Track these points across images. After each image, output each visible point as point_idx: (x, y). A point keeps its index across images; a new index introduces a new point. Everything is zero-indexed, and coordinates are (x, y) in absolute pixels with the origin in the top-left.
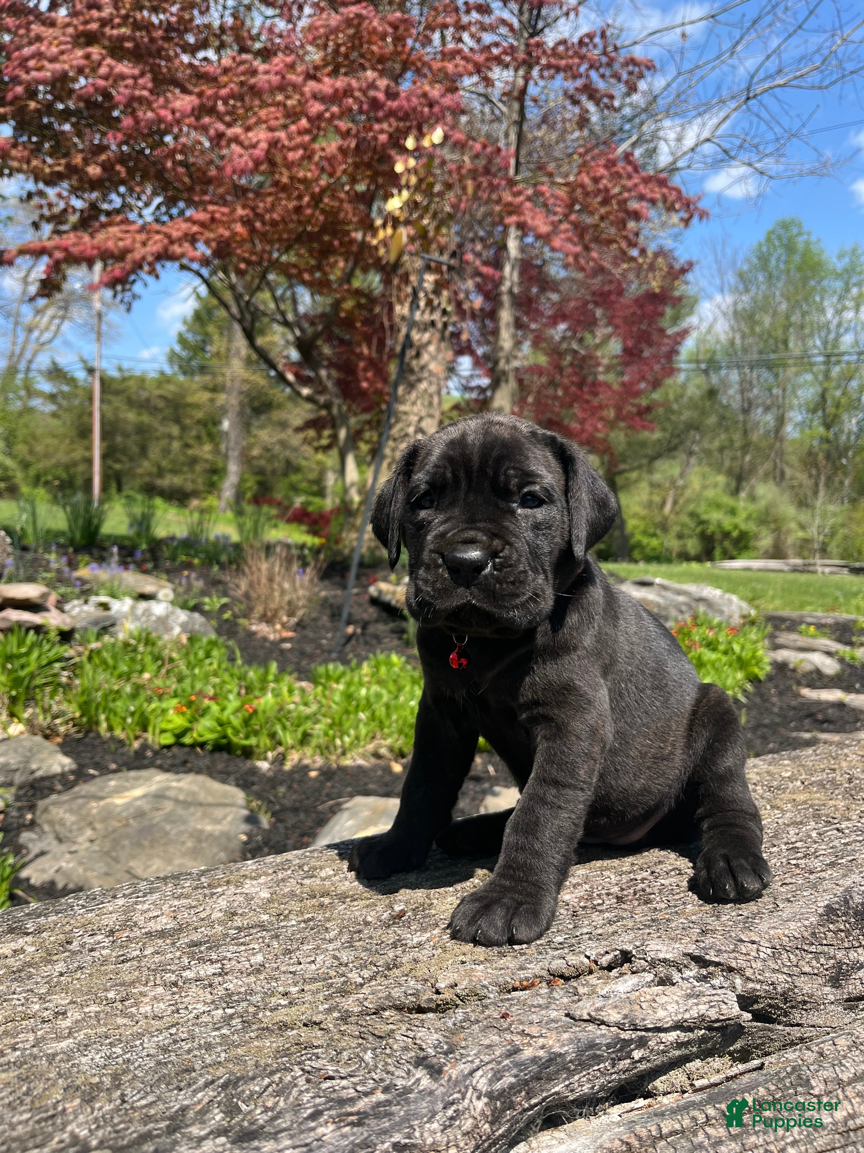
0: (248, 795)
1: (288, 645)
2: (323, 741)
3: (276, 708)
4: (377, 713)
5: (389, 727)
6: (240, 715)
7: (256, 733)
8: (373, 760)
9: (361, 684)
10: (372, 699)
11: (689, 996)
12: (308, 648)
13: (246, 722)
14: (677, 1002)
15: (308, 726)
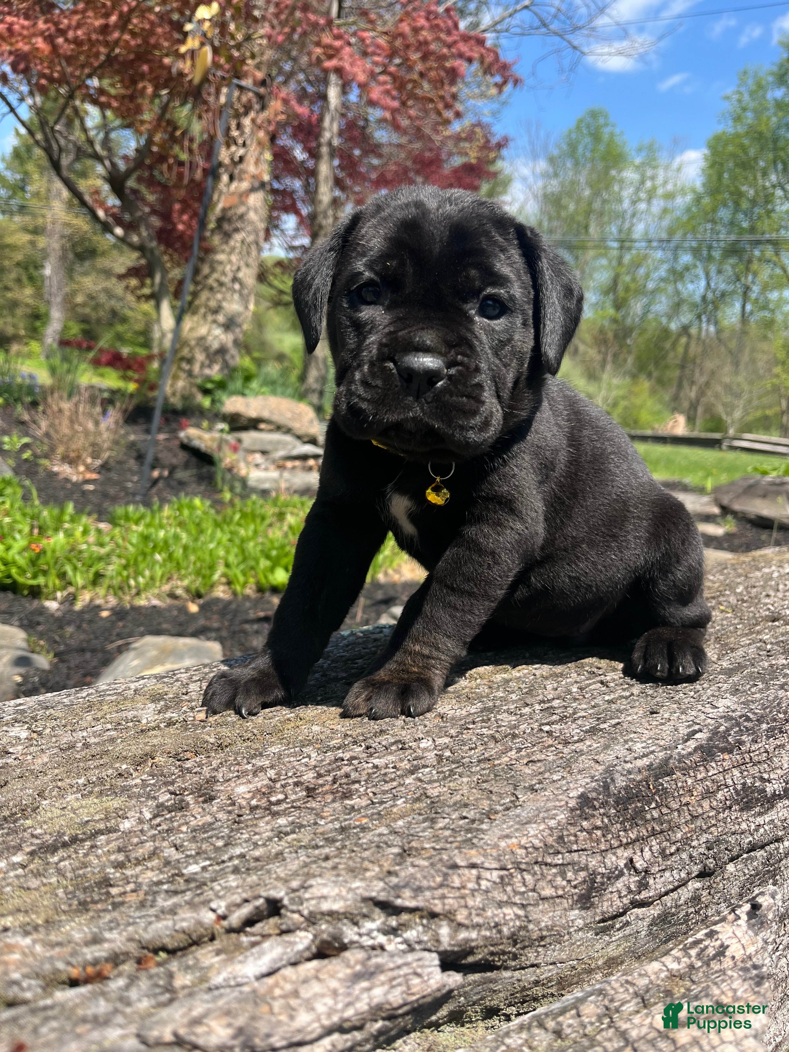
0: (29, 635)
1: (91, 487)
2: (116, 582)
3: (68, 547)
4: (175, 555)
5: (187, 568)
6: (26, 554)
7: (45, 573)
8: (169, 601)
9: (161, 526)
10: (171, 541)
12: (112, 491)
13: (33, 562)
15: (100, 566)
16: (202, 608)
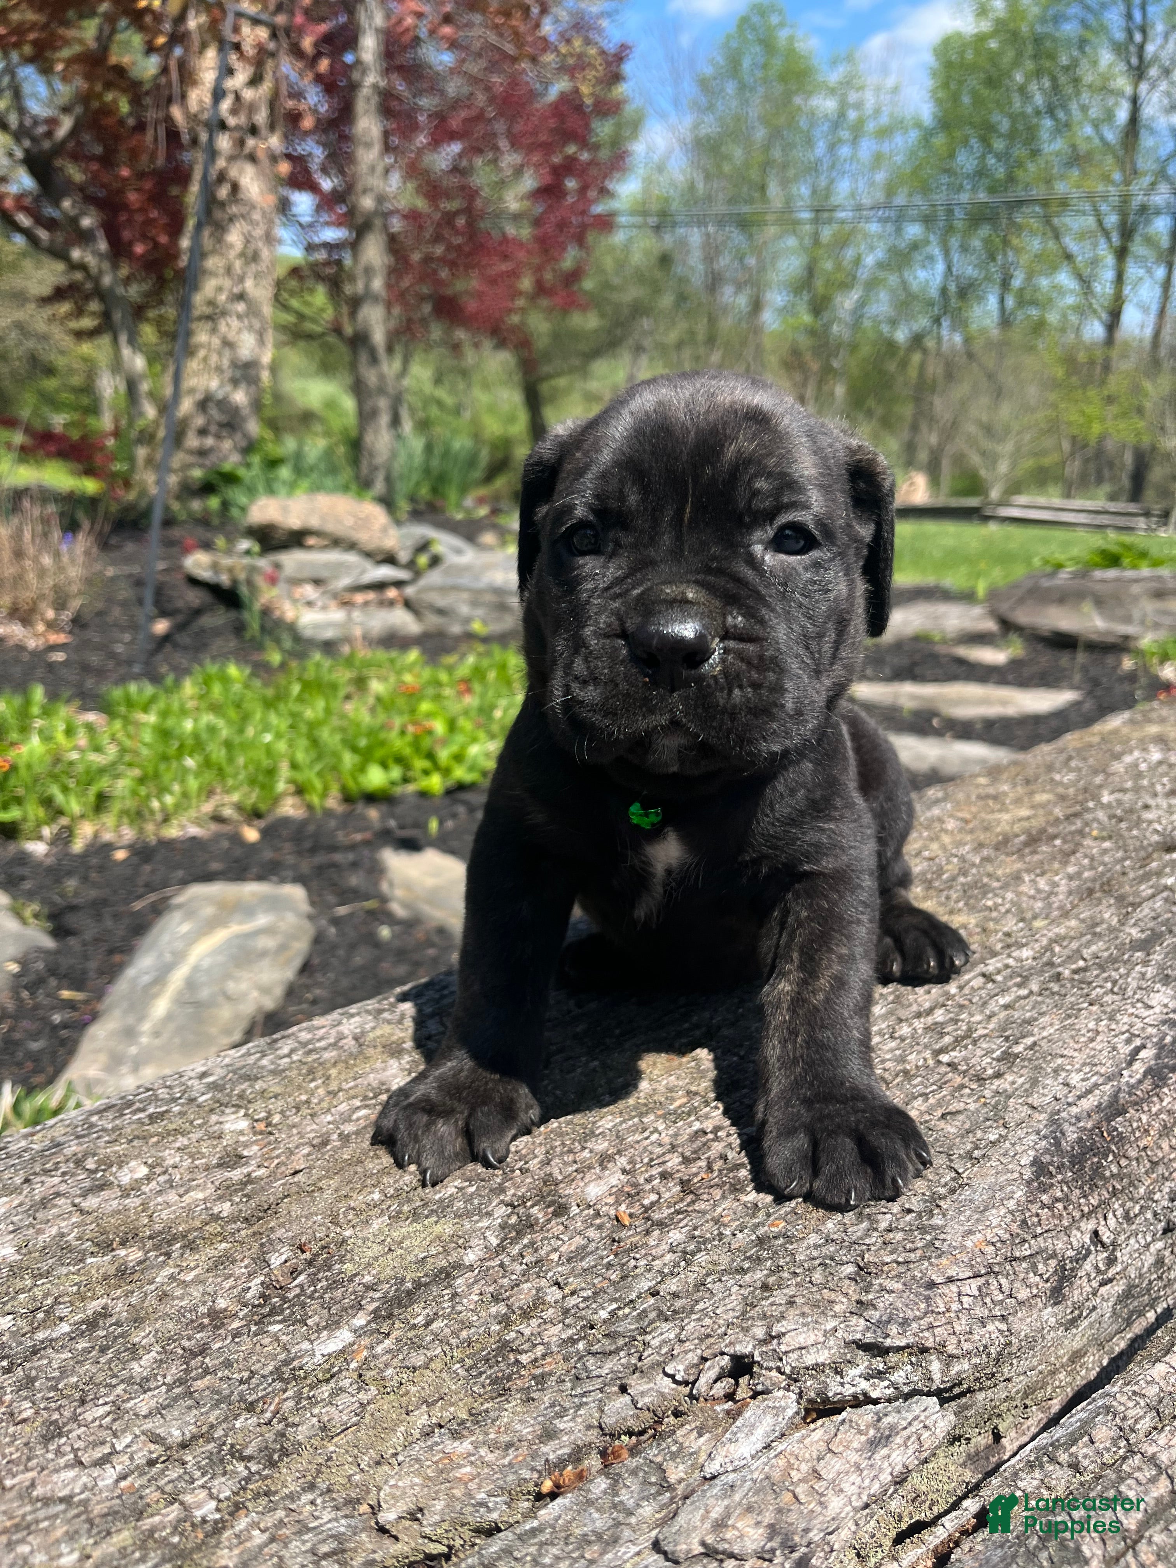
0: (14, 897)
1: (59, 657)
2: (130, 804)
3: (48, 759)
4: (214, 757)
5: (235, 776)
7: (19, 801)
8: (214, 827)
9: (183, 712)
10: (204, 736)
11: (874, 1444)
12: (95, 659)
14: (858, 1467)
15: (104, 783)
16: (265, 833)
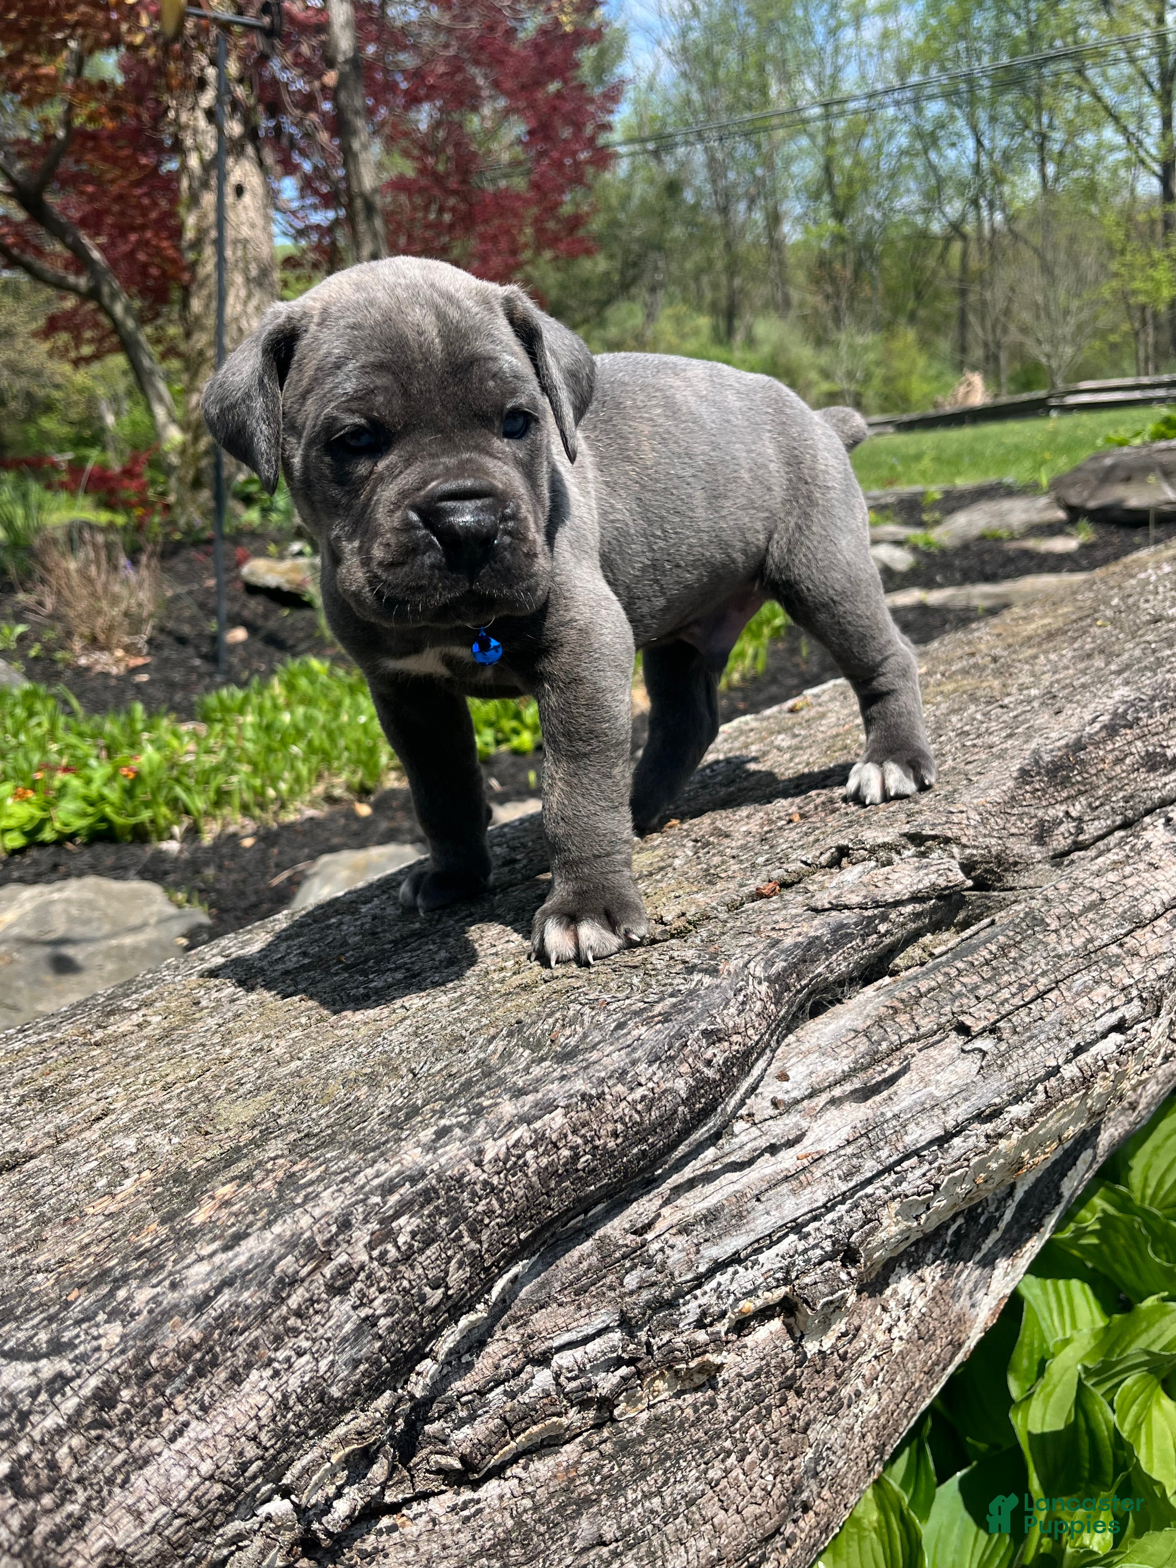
0: (165, 888)
1: (144, 678)
2: (247, 796)
3: (165, 765)
4: (317, 743)
5: (339, 758)
6: (116, 785)
7: (148, 804)
8: (327, 807)
9: (278, 709)
10: (303, 725)
12: (177, 676)
13: (129, 792)
15: (219, 780)
16: (377, 807)
